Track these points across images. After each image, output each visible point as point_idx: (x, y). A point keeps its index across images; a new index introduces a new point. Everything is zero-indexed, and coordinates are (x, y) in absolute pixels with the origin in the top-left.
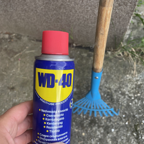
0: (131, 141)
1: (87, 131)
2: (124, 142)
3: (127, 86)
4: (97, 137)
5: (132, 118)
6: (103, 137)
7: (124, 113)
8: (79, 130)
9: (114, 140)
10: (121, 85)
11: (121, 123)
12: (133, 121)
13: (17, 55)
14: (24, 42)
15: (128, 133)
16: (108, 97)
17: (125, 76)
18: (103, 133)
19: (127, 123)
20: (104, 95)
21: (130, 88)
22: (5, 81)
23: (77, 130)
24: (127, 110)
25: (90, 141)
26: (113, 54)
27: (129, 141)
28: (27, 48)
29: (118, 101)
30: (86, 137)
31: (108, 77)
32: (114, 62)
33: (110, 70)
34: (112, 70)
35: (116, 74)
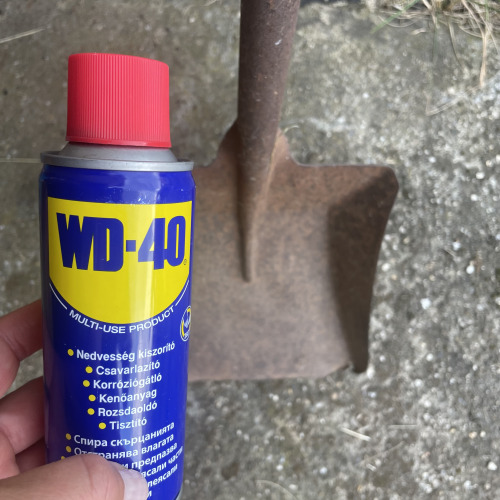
0: (492, 327)
2: (469, 335)
3: (454, 132)
4: (375, 340)
5: (484, 249)
6: (393, 334)
7: (455, 236)
9: (435, 337)
10: (432, 132)
11: (451, 273)
12: (491, 256)
15: (478, 303)
17: (444, 94)
18: (393, 321)
19: (470, 270)
21: (467, 138)
24: (465, 222)
26: (385, 7)
27: (487, 330)
29: (428, 194)
31: (378, 108)
32: (392, 40)
33: (384, 74)
34: (391, 77)
35: (407, 92)
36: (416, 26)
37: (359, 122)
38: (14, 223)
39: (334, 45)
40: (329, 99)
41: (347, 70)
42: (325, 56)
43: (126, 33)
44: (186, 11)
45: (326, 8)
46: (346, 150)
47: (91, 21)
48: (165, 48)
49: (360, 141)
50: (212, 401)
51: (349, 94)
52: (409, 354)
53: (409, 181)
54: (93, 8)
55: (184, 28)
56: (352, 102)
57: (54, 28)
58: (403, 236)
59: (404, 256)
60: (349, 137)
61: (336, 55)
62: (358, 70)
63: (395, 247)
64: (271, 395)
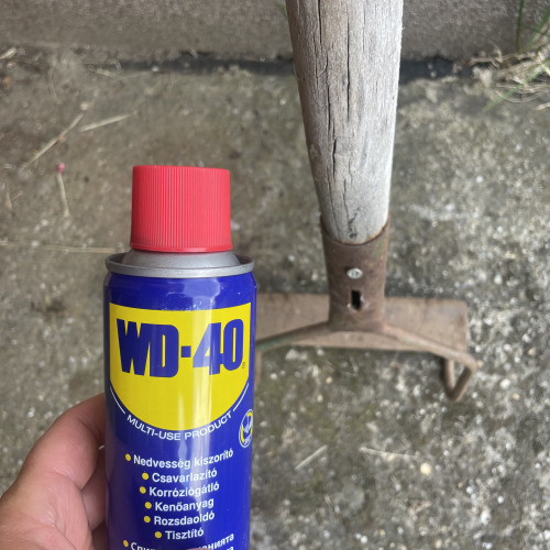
1: (437, 452)
4: (491, 475)
6: (514, 470)
8: (403, 453)
13: (46, 148)
14: (67, 81)
16: (512, 283)
18: (514, 451)
20: (492, 277)
22: (14, 277)
23: (391, 457)
25: (459, 494)
26: (503, 80)
28: (84, 106)
30: (441, 482)
31: (495, 194)
32: (512, 117)
33: (502, 155)
34: (511, 158)
35: (531, 175)
36: (541, 101)
37: (470, 210)
38: (83, 316)
39: (441, 123)
40: (435, 183)
41: (457, 151)
42: (431, 136)
43: (212, 117)
44: (276, 92)
45: (433, 84)
46: (455, 242)
47: (177, 106)
48: (253, 132)
49: (472, 232)
50: (286, 536)
51: (460, 178)
52: (537, 497)
53: (535, 279)
54: (180, 93)
55: (274, 111)
56: (463, 186)
57: (140, 114)
58: (527, 346)
59: (528, 372)
60: (459, 227)
61: (444, 134)
62: (470, 151)
63: (517, 360)
64: (358, 536)
